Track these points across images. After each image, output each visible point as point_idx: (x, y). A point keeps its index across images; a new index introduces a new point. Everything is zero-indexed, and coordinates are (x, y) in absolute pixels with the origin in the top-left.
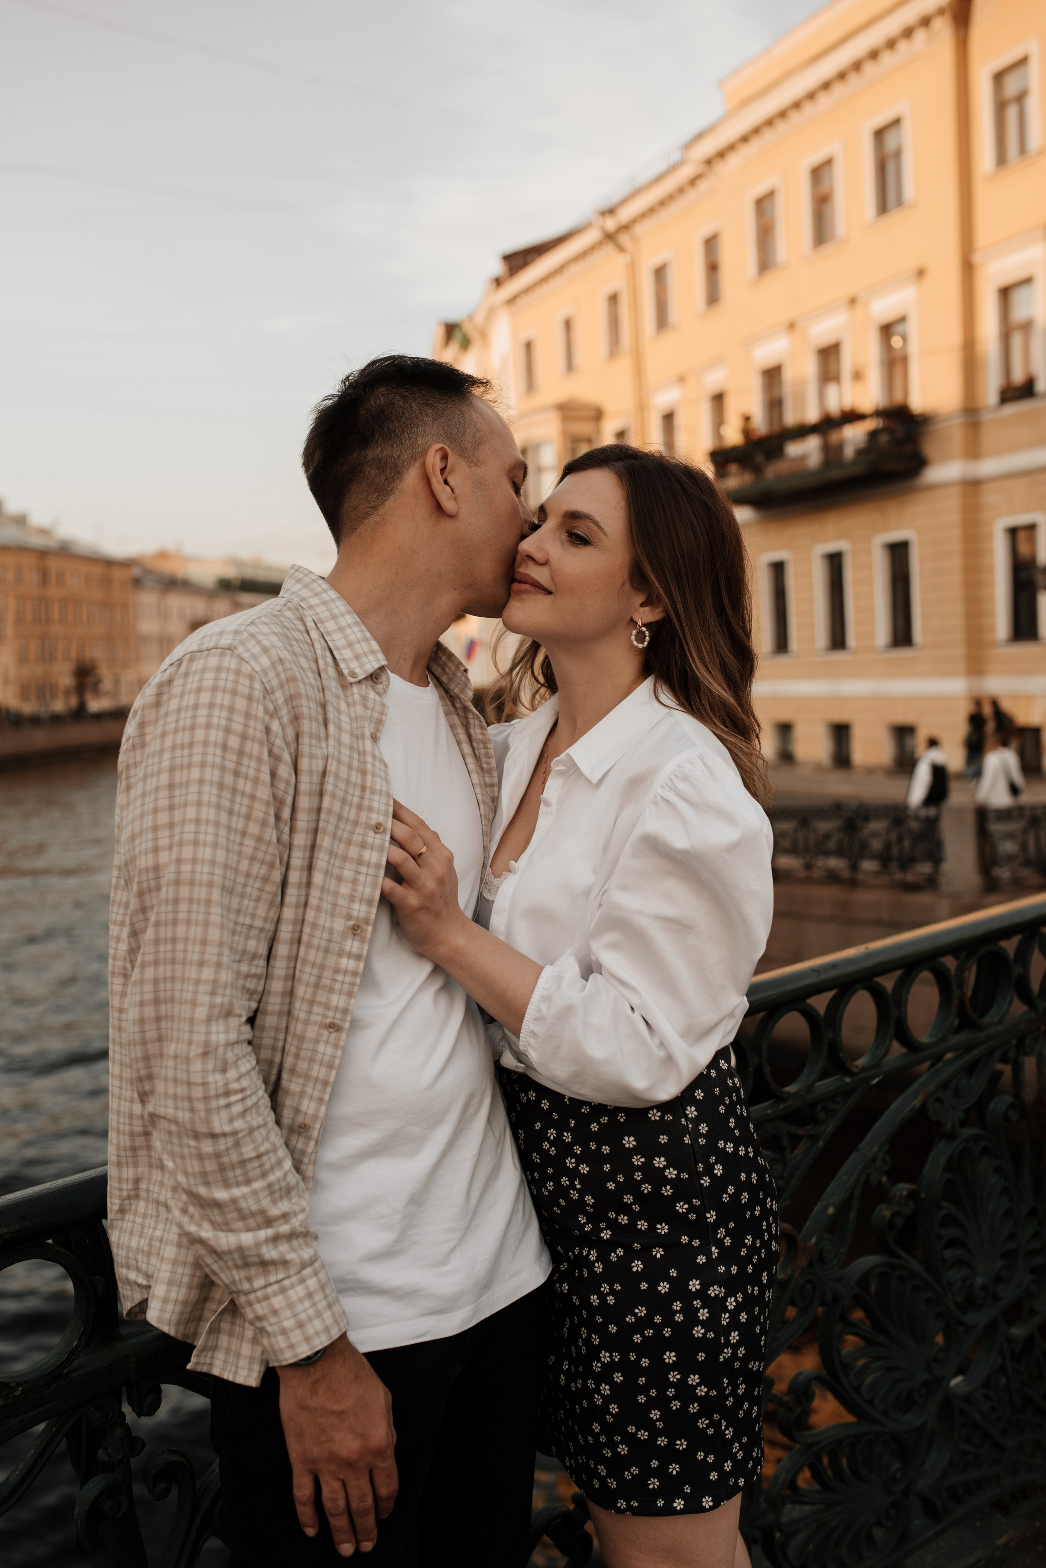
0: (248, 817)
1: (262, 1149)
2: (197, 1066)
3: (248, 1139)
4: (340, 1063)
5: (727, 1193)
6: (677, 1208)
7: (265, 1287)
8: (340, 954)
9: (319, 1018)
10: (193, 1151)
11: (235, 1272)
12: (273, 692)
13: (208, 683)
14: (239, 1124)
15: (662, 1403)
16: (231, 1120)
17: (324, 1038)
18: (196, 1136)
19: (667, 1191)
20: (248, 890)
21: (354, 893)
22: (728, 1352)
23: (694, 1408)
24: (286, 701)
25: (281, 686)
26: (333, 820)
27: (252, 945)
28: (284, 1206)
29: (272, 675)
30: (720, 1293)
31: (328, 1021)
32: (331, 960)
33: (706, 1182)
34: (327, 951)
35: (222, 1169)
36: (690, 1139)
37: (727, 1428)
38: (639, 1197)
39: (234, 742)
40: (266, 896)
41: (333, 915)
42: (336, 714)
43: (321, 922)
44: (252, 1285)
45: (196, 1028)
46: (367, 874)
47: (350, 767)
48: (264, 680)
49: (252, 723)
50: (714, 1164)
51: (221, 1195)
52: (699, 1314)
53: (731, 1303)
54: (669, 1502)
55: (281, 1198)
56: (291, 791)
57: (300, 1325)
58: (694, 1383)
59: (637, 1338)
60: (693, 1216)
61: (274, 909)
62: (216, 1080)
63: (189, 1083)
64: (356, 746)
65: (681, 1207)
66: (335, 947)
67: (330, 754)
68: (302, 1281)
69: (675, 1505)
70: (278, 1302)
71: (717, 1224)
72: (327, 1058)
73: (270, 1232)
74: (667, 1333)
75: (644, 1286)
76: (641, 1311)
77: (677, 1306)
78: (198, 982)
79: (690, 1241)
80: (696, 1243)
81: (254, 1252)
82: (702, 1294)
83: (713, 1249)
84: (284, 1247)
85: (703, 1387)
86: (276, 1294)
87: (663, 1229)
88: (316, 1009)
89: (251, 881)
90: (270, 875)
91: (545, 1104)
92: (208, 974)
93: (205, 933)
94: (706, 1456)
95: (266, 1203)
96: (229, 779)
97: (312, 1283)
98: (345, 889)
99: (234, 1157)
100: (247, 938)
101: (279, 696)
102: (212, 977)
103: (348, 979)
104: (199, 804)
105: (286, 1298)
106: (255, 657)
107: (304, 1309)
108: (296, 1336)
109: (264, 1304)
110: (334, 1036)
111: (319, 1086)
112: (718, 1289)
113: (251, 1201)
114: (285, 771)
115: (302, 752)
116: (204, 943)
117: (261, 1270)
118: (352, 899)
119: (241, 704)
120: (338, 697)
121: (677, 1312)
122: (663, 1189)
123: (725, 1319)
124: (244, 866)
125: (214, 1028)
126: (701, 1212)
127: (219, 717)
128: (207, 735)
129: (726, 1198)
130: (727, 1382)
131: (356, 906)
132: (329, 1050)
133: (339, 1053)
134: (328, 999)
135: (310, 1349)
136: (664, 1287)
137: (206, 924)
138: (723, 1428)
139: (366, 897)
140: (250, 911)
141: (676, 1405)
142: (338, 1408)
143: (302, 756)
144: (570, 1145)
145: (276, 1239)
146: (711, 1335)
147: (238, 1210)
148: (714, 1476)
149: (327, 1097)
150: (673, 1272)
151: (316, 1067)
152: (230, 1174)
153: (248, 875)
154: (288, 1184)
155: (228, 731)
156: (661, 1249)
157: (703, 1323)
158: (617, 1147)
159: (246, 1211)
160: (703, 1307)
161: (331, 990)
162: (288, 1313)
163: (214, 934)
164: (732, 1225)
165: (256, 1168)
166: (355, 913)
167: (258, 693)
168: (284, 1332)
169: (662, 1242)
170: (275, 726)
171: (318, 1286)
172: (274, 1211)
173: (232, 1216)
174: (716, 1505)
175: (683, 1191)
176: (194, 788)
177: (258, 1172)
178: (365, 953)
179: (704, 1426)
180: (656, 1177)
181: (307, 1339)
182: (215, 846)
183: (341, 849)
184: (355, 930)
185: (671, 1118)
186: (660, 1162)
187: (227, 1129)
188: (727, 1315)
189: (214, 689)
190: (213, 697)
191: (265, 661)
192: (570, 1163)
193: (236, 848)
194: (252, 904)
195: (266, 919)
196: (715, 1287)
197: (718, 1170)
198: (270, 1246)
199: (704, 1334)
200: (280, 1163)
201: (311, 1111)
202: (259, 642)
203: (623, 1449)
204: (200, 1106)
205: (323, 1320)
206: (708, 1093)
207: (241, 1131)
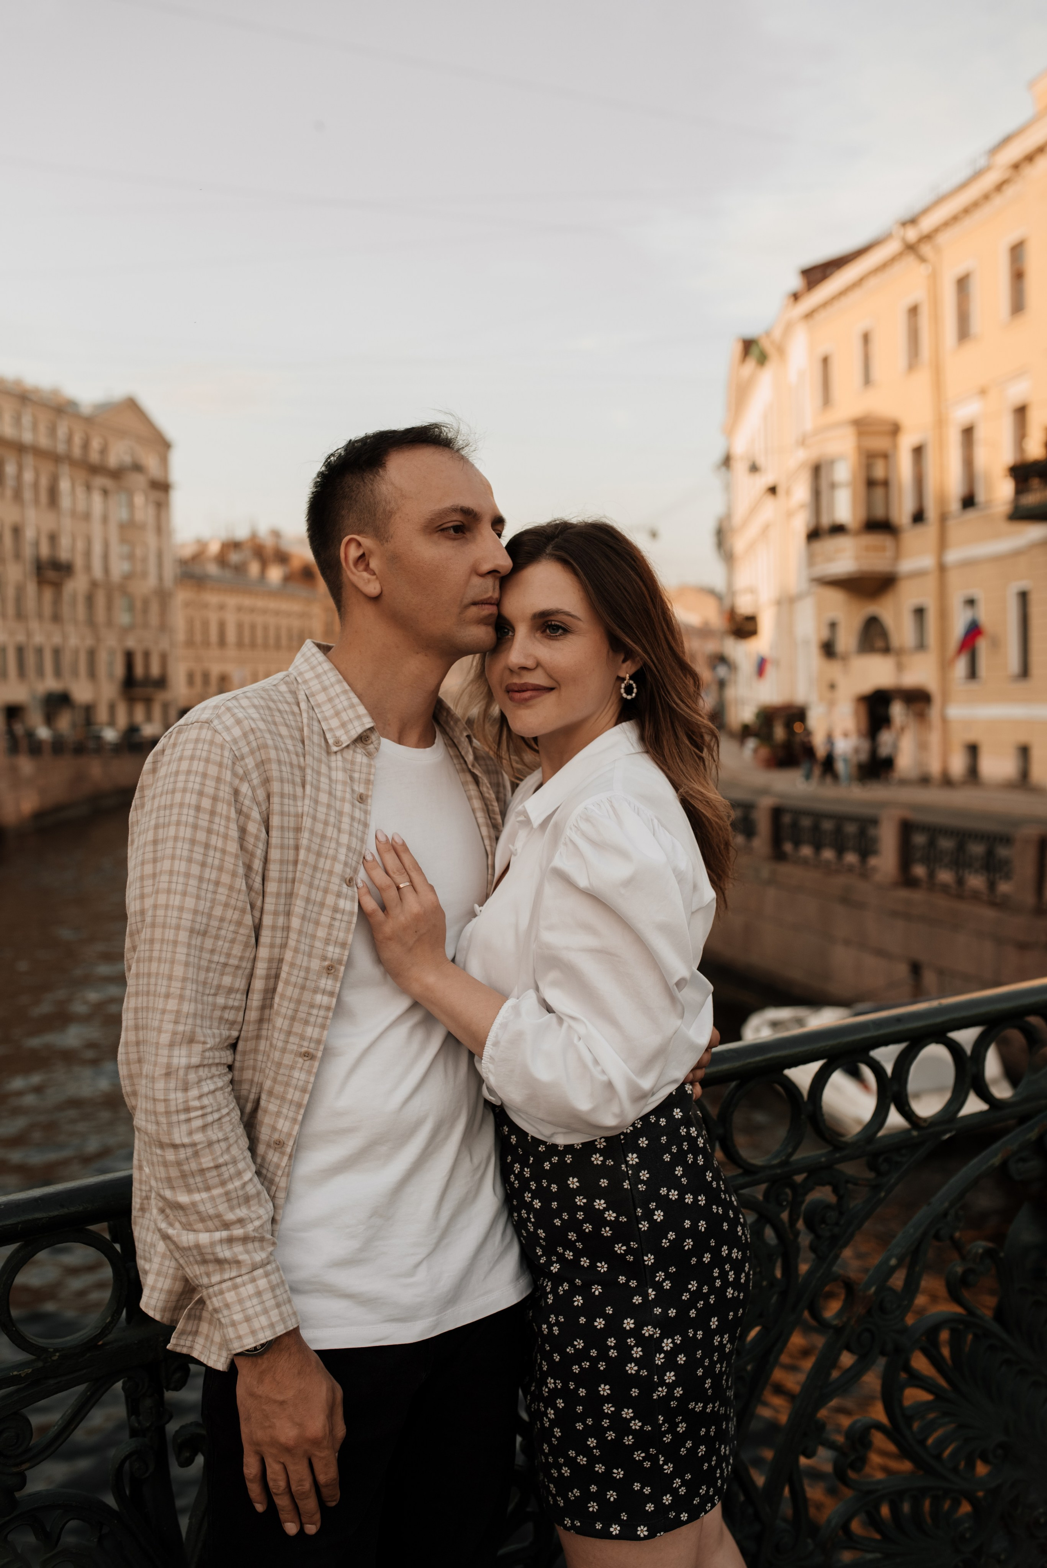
0: (221, 869)
1: (221, 1160)
2: (160, 1085)
3: (207, 1150)
4: (313, 1088)
5: (666, 1238)
6: (616, 1249)
7: (221, 1282)
8: (315, 991)
9: (295, 1047)
10: (160, 1159)
11: (196, 1267)
12: (243, 758)
13: (188, 753)
14: (198, 1137)
15: (598, 1432)
16: (190, 1133)
17: (299, 1065)
18: (162, 1146)
19: (607, 1232)
20: (223, 932)
21: (329, 937)
22: (662, 1391)
23: (629, 1440)
24: (257, 766)
25: (252, 752)
26: (308, 871)
27: (227, 980)
28: (242, 1212)
29: (242, 743)
30: (654, 1333)
31: (304, 1050)
32: (307, 996)
33: (644, 1226)
34: (303, 988)
35: (184, 1176)
36: (630, 1184)
37: (665, 1463)
38: (581, 1235)
39: (206, 803)
40: (240, 938)
41: (310, 955)
42: (315, 776)
43: (298, 962)
44: (210, 1280)
45: (160, 1052)
46: (341, 920)
47: (326, 823)
48: (234, 748)
49: (222, 787)
50: (654, 1210)
51: (183, 1198)
52: (633, 1352)
53: (667, 1344)
54: (606, 1526)
55: (239, 1205)
56: (261, 845)
57: (248, 1319)
58: (628, 1417)
59: (576, 1369)
60: (630, 1258)
61: (249, 950)
62: (177, 1098)
63: (154, 1100)
64: (333, 804)
65: (620, 1249)
66: (310, 984)
67: (305, 813)
68: (253, 1280)
69: (612, 1529)
70: (230, 1297)
71: (655, 1268)
72: (301, 1083)
73: (224, 1234)
74: (602, 1366)
75: (582, 1320)
76: (580, 1344)
77: (611, 1342)
78: (164, 1012)
79: (628, 1281)
80: (633, 1284)
81: (209, 1250)
82: (636, 1333)
83: (650, 1290)
84: (238, 1249)
85: (637, 1421)
86: (229, 1290)
87: (603, 1267)
88: (292, 1039)
89: (225, 925)
90: (243, 919)
91: (513, 1140)
92: (172, 1004)
93: (172, 969)
94: (642, 1488)
95: (222, 1208)
96: (201, 836)
97: (262, 1283)
98: (321, 933)
99: (194, 1166)
100: (222, 974)
101: (250, 762)
102: (175, 1008)
103: (322, 1013)
104: (173, 857)
105: (237, 1294)
106: (227, 729)
107: (253, 1306)
108: (243, 1329)
109: (219, 1297)
110: (308, 1063)
111: (293, 1108)
112: (652, 1329)
113: (209, 1205)
114: (253, 827)
115: (273, 810)
116: (170, 978)
117: (217, 1267)
118: (327, 942)
119: (213, 770)
120: (320, 761)
121: (611, 1347)
122: (603, 1229)
123: (660, 1358)
124: (218, 911)
125: (176, 1052)
126: (639, 1254)
127: (195, 782)
128: (183, 798)
129: (665, 1243)
130: (662, 1419)
131: (331, 948)
132: (303, 1076)
133: (312, 1079)
134: (303, 1031)
135: (255, 1342)
136: (600, 1323)
137: (173, 962)
138: (661, 1463)
139: (340, 940)
140: (225, 951)
141: (611, 1435)
142: (280, 1398)
143: (273, 814)
144: (529, 1180)
145: (230, 1240)
146: (644, 1373)
147: (198, 1213)
148: (650, 1507)
149: (300, 1118)
150: (609, 1310)
151: (291, 1090)
152: (191, 1181)
153: (222, 920)
154: (247, 1193)
155: (201, 794)
156: (599, 1287)
157: (637, 1361)
158: (563, 1186)
159: (205, 1214)
160: (637, 1345)
161: (306, 1023)
162: (237, 1308)
163: (179, 971)
164: (672, 1269)
165: (215, 1177)
166: (330, 955)
167: (227, 761)
168: (233, 1324)
169: (601, 1280)
170: (245, 788)
171: (268, 1286)
172: (230, 1216)
173: (194, 1218)
174: (651, 1535)
175: (623, 1233)
176: (170, 844)
177: (216, 1180)
178: (337, 990)
179: (641, 1458)
180: (596, 1218)
181: (253, 1332)
182: (184, 894)
183: (317, 896)
184: (330, 970)
185: (612, 1163)
186: (600, 1204)
187: (186, 1140)
188: (662, 1355)
189: (192, 758)
190: (190, 765)
191: (237, 732)
192: (528, 1196)
193: (209, 895)
194: (227, 945)
195: (241, 958)
196: (649, 1327)
197: (659, 1216)
198: (225, 1246)
199: (638, 1371)
200: (239, 1174)
201: (285, 1130)
202: (233, 715)
203: (566, 1471)
204: (163, 1120)
205: (269, 1317)
206: (654, 1141)
207: (199, 1143)
